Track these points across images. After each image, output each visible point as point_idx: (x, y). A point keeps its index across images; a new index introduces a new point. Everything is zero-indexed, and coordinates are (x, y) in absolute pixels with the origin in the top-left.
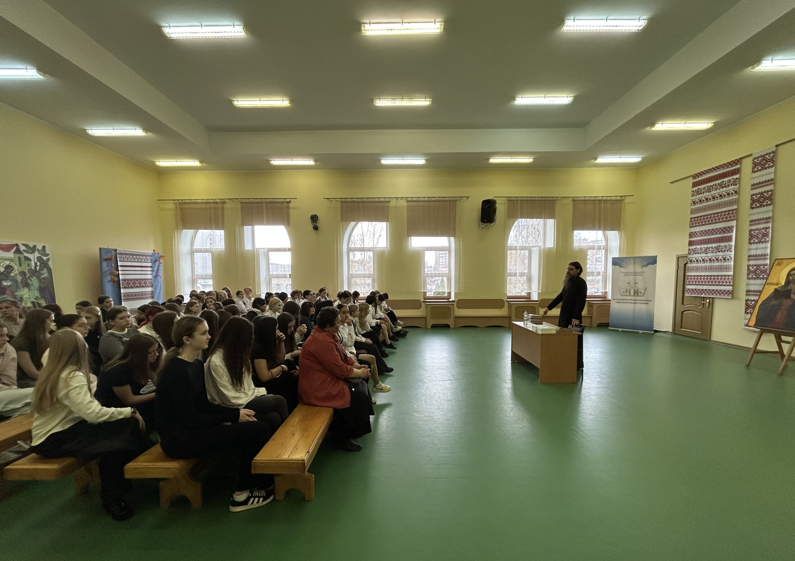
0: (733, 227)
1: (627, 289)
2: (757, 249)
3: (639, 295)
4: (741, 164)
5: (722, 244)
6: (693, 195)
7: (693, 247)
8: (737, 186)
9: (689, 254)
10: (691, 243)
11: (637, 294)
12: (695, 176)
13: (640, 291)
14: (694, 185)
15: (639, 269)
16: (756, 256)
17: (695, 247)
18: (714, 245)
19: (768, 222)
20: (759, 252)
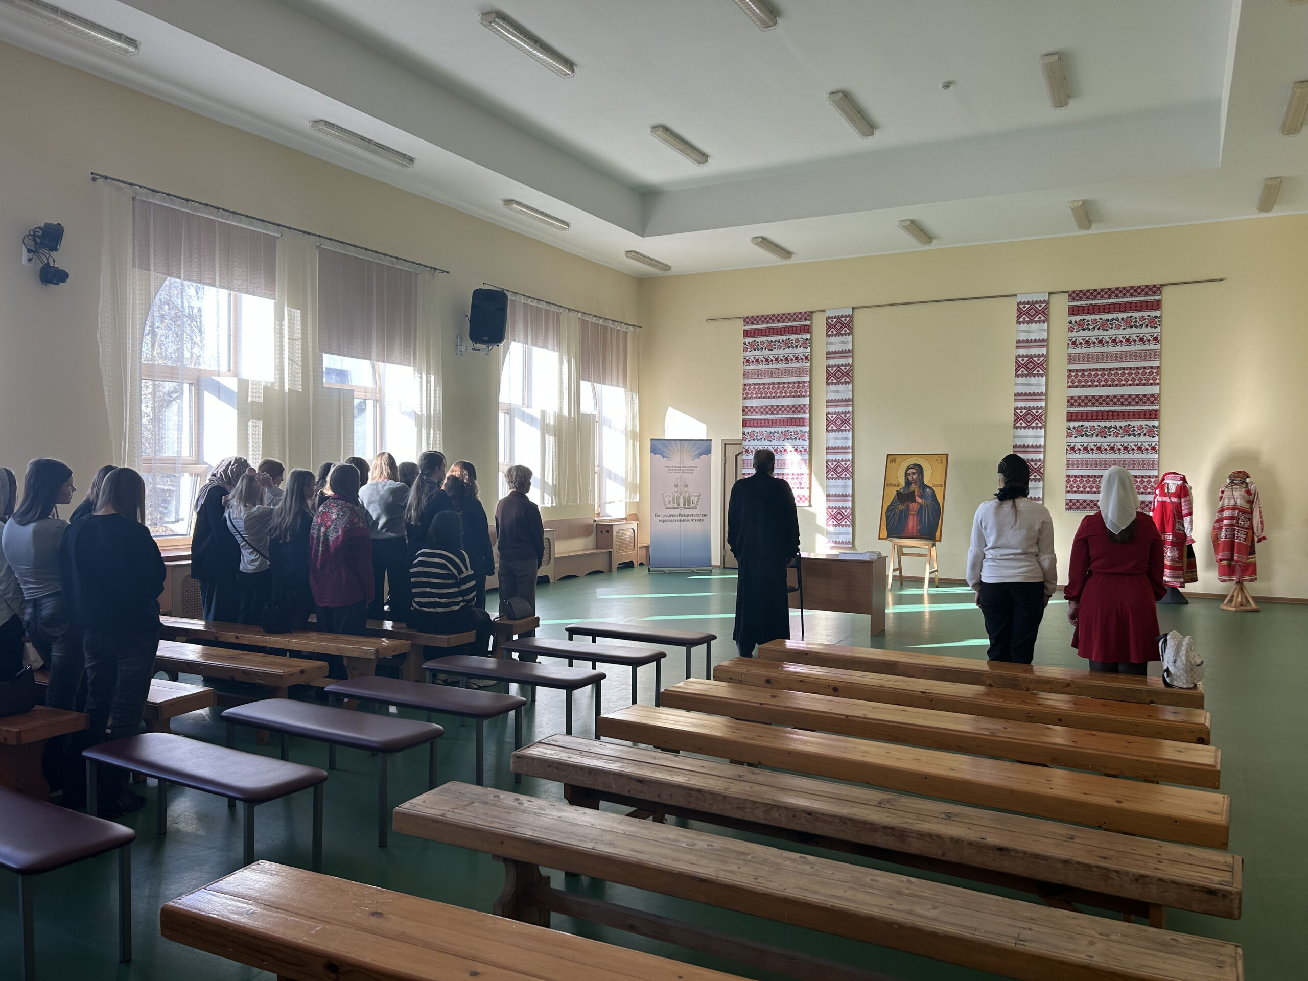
0: (805, 405)
1: (674, 496)
2: (836, 439)
3: (691, 505)
4: (811, 319)
5: (791, 429)
6: (745, 350)
7: (749, 430)
8: (809, 350)
9: (744, 439)
10: (745, 424)
11: (689, 505)
12: (748, 320)
13: (692, 498)
14: (747, 334)
15: (688, 463)
16: (835, 448)
17: (752, 429)
18: (781, 429)
19: (847, 405)
20: (839, 444)
